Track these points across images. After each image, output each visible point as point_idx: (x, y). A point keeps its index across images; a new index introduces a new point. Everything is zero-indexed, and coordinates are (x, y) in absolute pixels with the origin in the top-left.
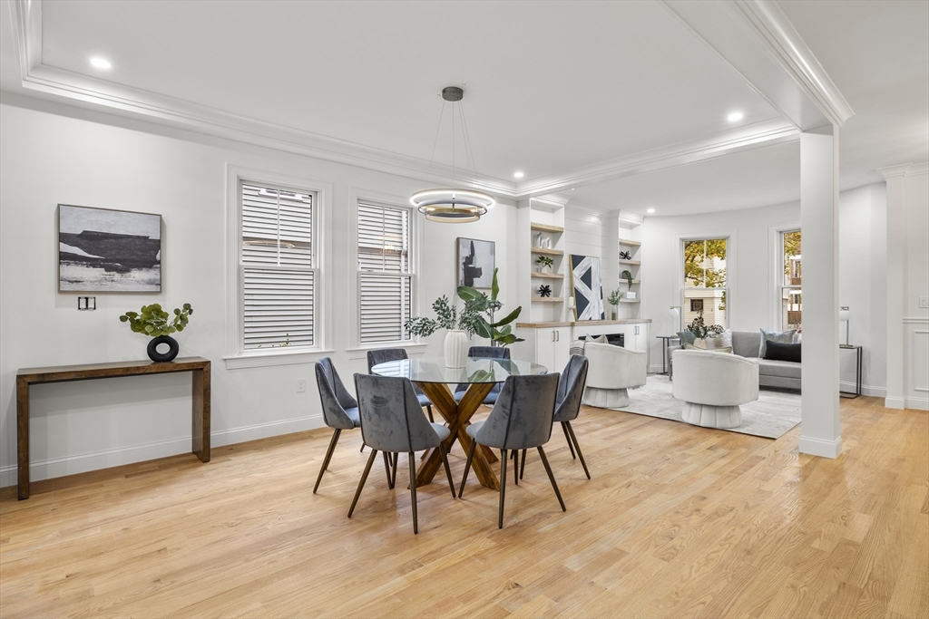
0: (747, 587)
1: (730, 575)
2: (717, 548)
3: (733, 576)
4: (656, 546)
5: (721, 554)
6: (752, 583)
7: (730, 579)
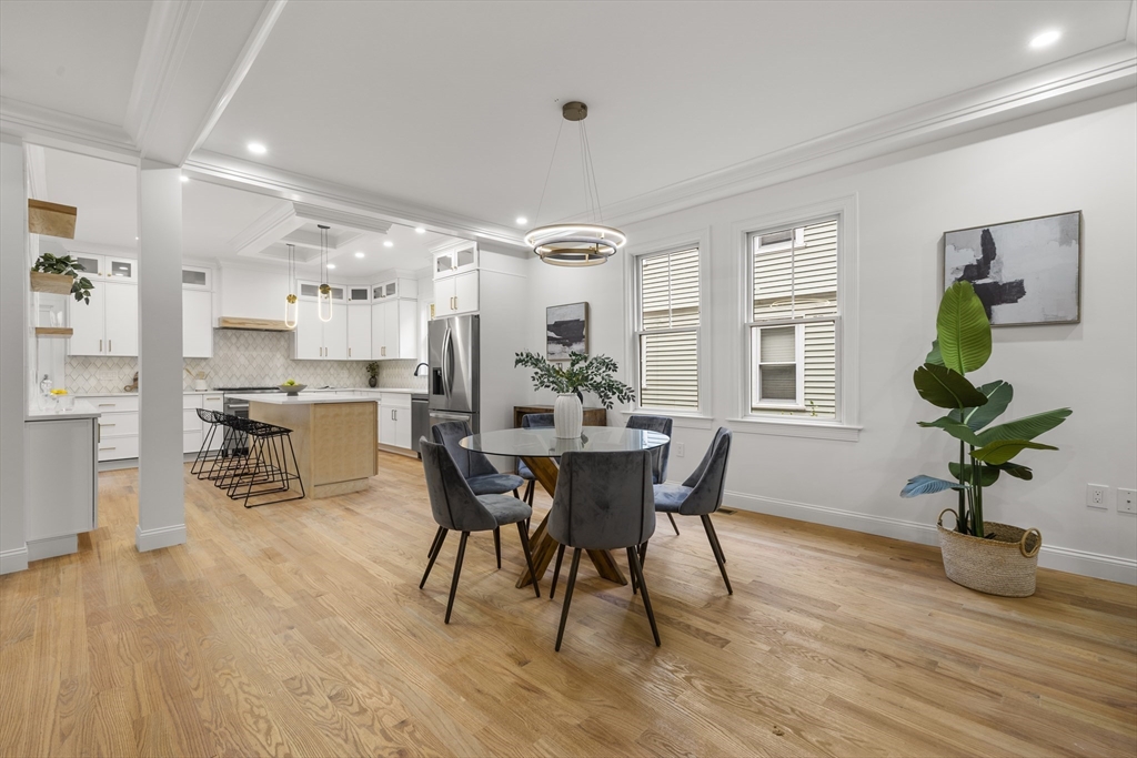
0: (179, 735)
1: (213, 727)
2: (277, 738)
3: (209, 730)
4: (322, 680)
5: (261, 737)
6: (180, 743)
7: (206, 725)
